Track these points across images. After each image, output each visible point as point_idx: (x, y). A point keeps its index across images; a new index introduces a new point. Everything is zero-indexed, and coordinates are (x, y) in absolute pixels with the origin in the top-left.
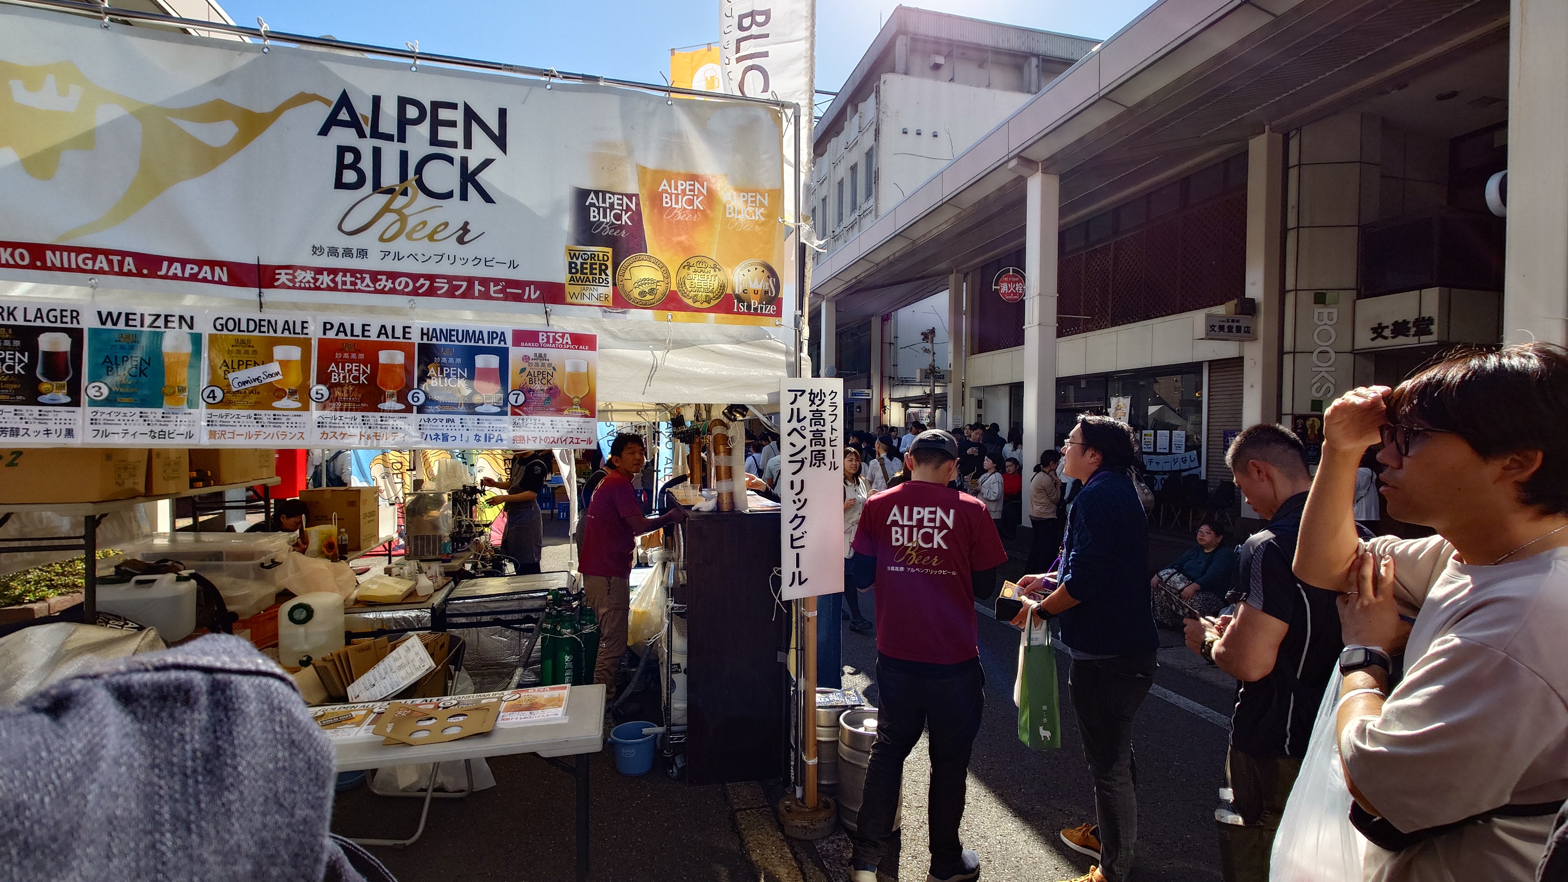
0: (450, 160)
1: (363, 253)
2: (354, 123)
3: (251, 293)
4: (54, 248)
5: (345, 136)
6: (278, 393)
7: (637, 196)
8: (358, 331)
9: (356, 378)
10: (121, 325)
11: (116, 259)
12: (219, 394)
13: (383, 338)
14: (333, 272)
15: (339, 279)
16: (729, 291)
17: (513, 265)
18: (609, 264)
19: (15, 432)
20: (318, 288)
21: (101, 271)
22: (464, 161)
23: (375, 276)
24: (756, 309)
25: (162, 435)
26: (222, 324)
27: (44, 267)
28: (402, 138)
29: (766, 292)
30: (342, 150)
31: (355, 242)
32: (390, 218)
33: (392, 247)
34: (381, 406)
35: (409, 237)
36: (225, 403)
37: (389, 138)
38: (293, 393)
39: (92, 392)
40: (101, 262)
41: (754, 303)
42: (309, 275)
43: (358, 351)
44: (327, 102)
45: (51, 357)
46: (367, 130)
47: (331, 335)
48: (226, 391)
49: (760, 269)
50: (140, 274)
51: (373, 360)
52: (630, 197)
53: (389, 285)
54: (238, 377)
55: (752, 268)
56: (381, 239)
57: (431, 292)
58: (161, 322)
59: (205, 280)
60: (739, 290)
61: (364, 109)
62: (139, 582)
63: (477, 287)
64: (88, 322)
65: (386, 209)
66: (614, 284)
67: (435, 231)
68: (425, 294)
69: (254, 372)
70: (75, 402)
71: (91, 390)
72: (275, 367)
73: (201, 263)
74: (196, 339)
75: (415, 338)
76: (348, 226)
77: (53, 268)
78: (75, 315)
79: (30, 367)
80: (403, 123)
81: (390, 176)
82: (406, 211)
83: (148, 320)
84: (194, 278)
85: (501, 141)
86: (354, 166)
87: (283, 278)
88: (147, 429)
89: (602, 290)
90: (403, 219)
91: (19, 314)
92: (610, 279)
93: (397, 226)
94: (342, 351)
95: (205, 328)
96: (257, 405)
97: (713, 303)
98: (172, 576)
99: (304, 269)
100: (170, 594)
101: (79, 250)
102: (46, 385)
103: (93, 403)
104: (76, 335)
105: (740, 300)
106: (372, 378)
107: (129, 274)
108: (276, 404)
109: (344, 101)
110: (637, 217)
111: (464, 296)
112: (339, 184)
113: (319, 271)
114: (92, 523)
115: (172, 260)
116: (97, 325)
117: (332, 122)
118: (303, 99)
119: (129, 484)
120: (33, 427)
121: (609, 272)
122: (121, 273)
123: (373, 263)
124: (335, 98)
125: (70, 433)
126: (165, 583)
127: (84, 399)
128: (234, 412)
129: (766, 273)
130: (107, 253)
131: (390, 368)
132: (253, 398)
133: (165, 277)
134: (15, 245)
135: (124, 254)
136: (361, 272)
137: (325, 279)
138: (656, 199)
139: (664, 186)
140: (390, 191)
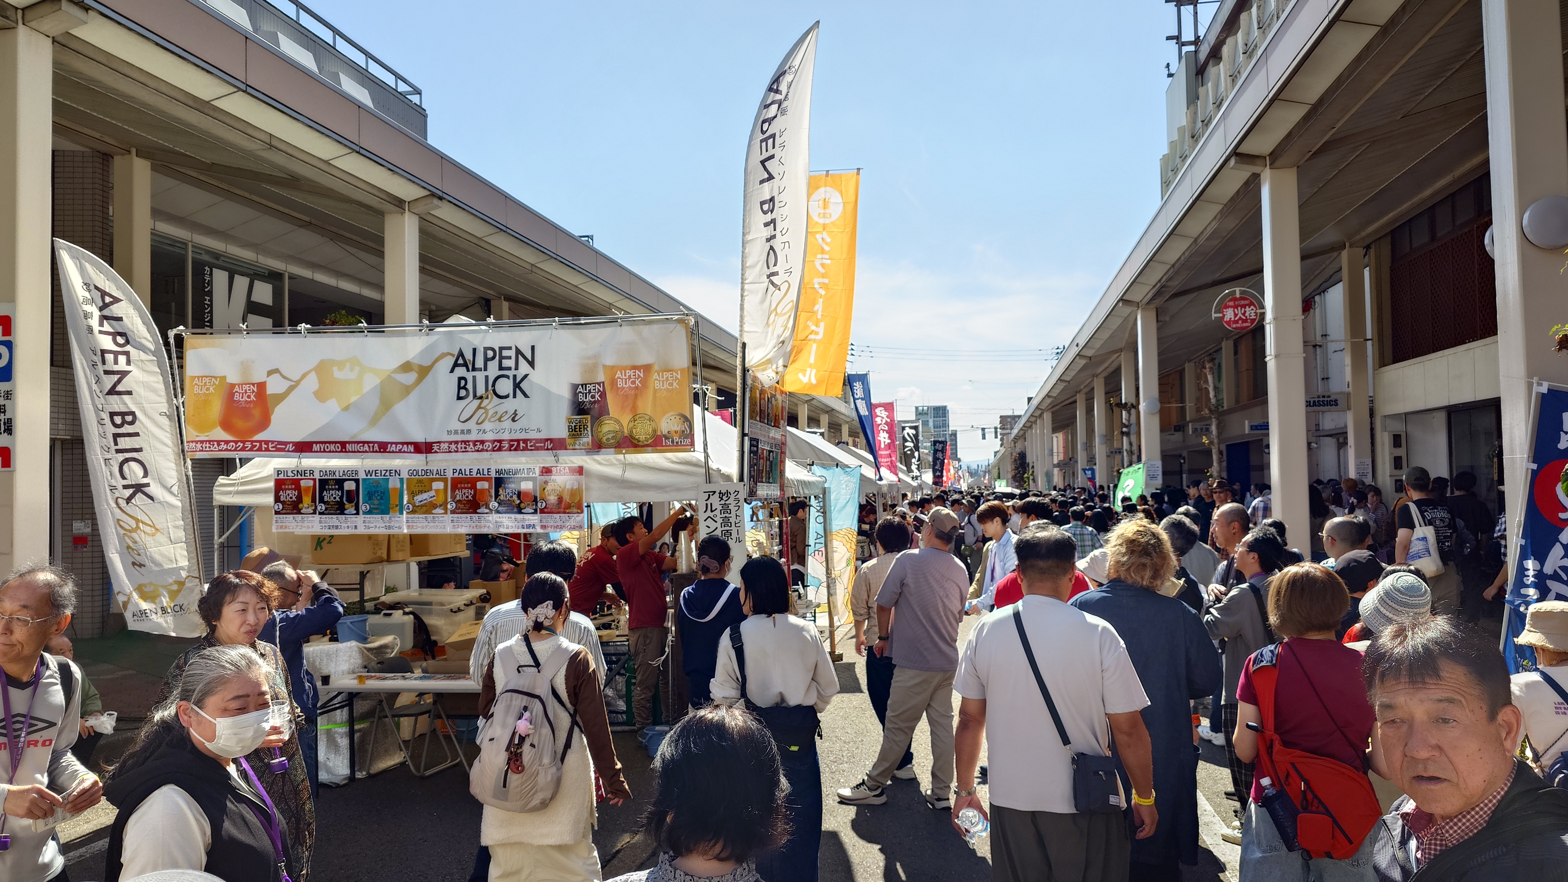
0: (508, 377)
1: (469, 431)
2: (465, 365)
3: (421, 457)
4: (349, 443)
5: (461, 371)
6: (435, 506)
7: (603, 383)
8: (468, 473)
9: (467, 497)
10: (373, 477)
11: (371, 445)
12: (411, 507)
13: (479, 475)
14: (456, 442)
15: (459, 446)
16: (659, 433)
17: (539, 431)
18: (589, 424)
19: (337, 527)
20: (450, 452)
21: (366, 452)
22: (515, 377)
23: (475, 443)
24: (677, 443)
25: (390, 527)
26: (411, 472)
27: (346, 452)
28: (486, 369)
29: (683, 431)
30: (460, 379)
31: (466, 426)
32: (481, 411)
33: (482, 427)
34: (478, 511)
35: (489, 421)
36: (413, 512)
37: (480, 370)
38: (441, 506)
39: (364, 508)
40: (366, 448)
41: (676, 439)
42: (446, 445)
43: (468, 483)
44: (453, 355)
45: (349, 492)
46: (470, 367)
47: (456, 475)
48: (414, 506)
49: (678, 417)
50: (380, 452)
51: (474, 487)
52: (599, 384)
53: (481, 447)
54: (419, 498)
55: (673, 418)
56: (477, 423)
57: (500, 449)
58: (388, 474)
59: (404, 452)
60: (665, 432)
61: (469, 356)
62: (386, 615)
63: (522, 444)
64: (362, 476)
65: (479, 407)
66: (592, 436)
67: (501, 417)
68: (498, 450)
69: (425, 496)
70: (358, 514)
71: (363, 507)
72: (432, 493)
73: (403, 444)
74: (402, 480)
75: (493, 475)
76: (463, 419)
77: (349, 452)
78: (357, 472)
79: (341, 498)
80: (486, 360)
81: (481, 391)
82: (488, 407)
83: (383, 472)
84: (400, 451)
85: (532, 364)
86: (464, 388)
87: (435, 448)
88: (383, 525)
89: (585, 440)
90: (487, 412)
91: (337, 473)
92: (590, 433)
93: (484, 415)
94: (461, 483)
95: (404, 475)
96: (427, 512)
97: (650, 441)
98: (401, 612)
99: (444, 442)
100: (400, 622)
101: (358, 443)
102: (347, 505)
103: (364, 513)
104: (357, 481)
105: (667, 438)
106: (474, 496)
107: (376, 452)
108: (434, 511)
109: (461, 354)
110: (603, 395)
111: (516, 450)
112: (459, 398)
113: (451, 443)
114: (363, 575)
115: (392, 443)
116: (365, 477)
117: (456, 365)
118: (443, 355)
119: (379, 554)
120: (343, 525)
121: (589, 429)
122: (373, 452)
123: (473, 437)
124: (456, 353)
125: (356, 527)
126: (398, 614)
127: (361, 512)
128: (416, 516)
129: (682, 419)
130: (368, 443)
131: (482, 491)
132: (425, 508)
133: (389, 452)
134: (336, 443)
135: (374, 443)
136: (468, 441)
137: (453, 447)
138: (614, 382)
139: (618, 374)
140: (481, 398)
